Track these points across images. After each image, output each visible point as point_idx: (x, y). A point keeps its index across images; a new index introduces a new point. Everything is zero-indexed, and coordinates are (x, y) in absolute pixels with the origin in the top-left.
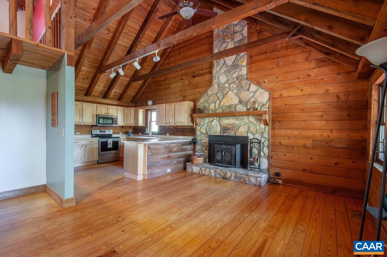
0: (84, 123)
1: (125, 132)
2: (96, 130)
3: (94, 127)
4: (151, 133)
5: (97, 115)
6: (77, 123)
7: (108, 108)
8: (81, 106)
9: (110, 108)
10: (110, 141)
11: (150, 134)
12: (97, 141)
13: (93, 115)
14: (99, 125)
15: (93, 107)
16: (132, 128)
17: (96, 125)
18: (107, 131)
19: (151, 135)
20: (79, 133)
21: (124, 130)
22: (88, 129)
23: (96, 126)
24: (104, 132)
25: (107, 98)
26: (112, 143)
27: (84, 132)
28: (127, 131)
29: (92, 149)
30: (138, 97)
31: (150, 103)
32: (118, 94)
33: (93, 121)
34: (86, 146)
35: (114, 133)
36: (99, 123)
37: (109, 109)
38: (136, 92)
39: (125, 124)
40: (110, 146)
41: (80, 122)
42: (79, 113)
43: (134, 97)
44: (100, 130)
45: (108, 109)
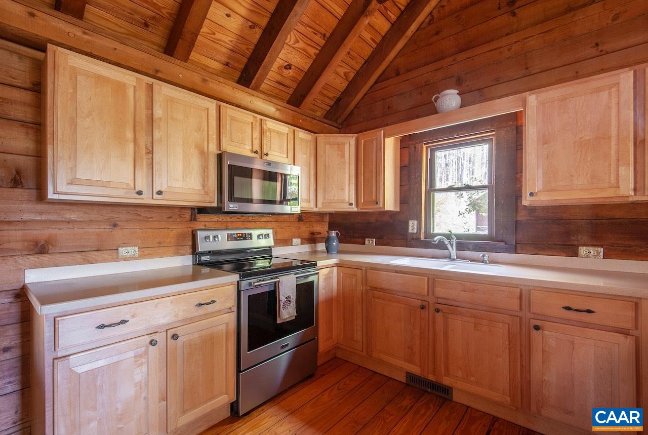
0: (159, 193)
1: (306, 235)
2: (215, 233)
3: (202, 218)
4: (454, 241)
5: (220, 157)
6: (121, 193)
7: (265, 127)
8: (142, 95)
9: (270, 129)
11: (449, 246)
12: (232, 290)
13: (203, 154)
14: (233, 207)
15: (204, 114)
17: (215, 205)
19: (453, 252)
20: (137, 249)
21: (305, 229)
22: (177, 229)
23: (218, 210)
24: (244, 237)
25: (256, 88)
26: (293, 298)
27: (160, 245)
28: (313, 234)
30: (360, 95)
31: (451, 99)
32: (293, 79)
33: (203, 186)
34: (175, 337)
35: (280, 242)
36: (232, 199)
37: (268, 133)
38: (352, 75)
39: (320, 205)
40: (287, 313)
41: (138, 189)
42: (130, 135)
43: (339, 99)
44: (227, 229)
45: (262, 132)
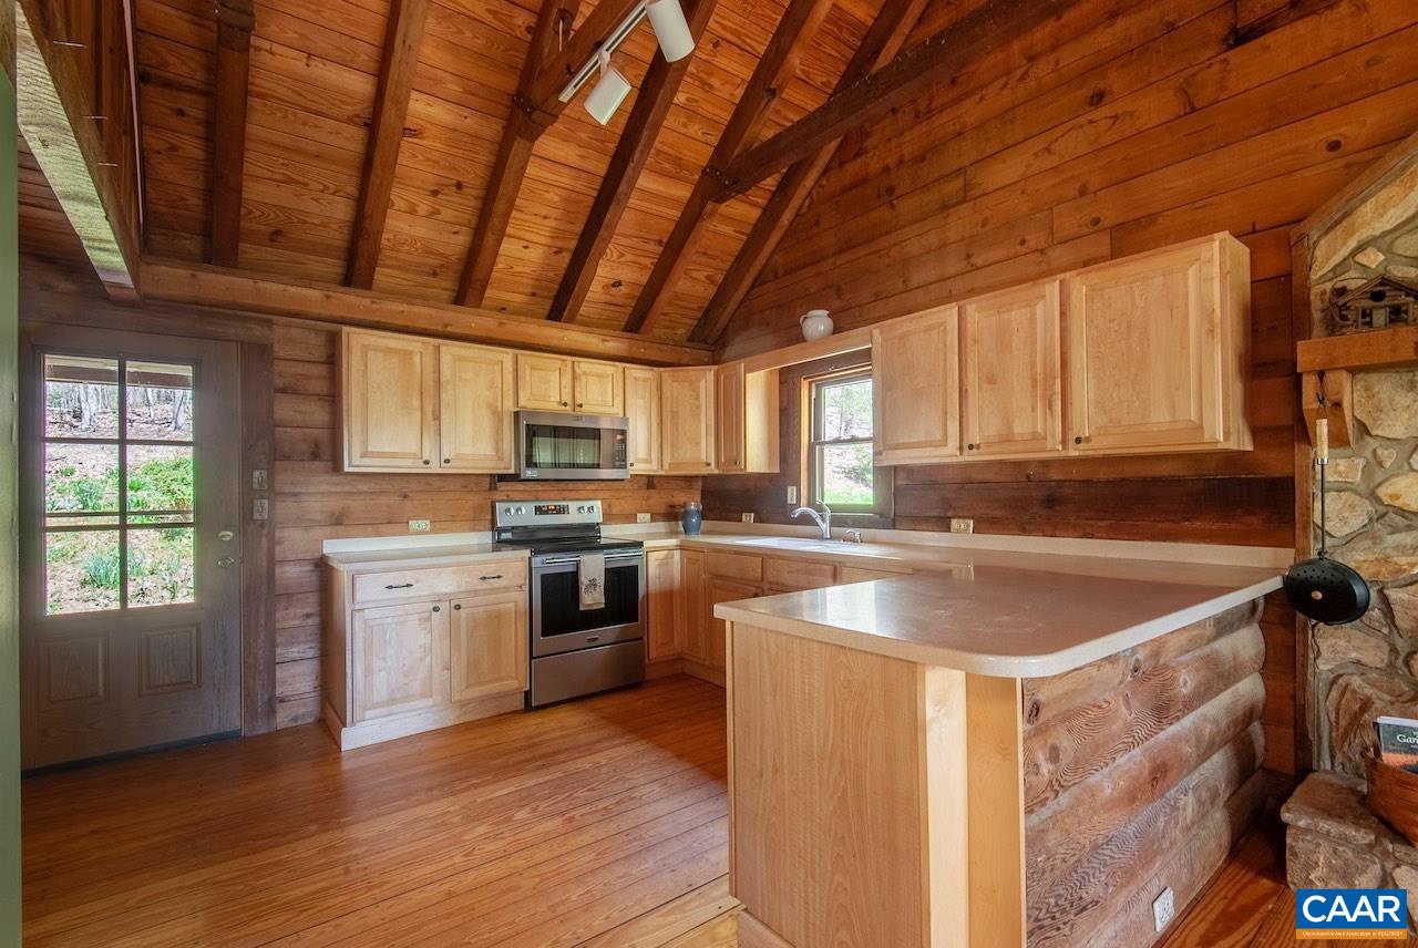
0: (447, 461)
1: (662, 509)
2: (518, 505)
3: (503, 486)
4: (828, 514)
5: (517, 414)
6: (408, 462)
7: (578, 371)
8: (429, 360)
9: (585, 373)
10: (593, 567)
11: (819, 520)
12: (522, 568)
13: (497, 414)
15: (498, 368)
16: (699, 485)
17: (512, 471)
18: (573, 506)
19: (825, 527)
20: (428, 522)
21: (659, 500)
22: (475, 499)
23: (515, 478)
24: (560, 511)
25: (571, 320)
26: (601, 581)
27: (453, 519)
28: (672, 506)
29: (495, 619)
30: (732, 305)
31: (817, 323)
32: (629, 296)
33: (497, 451)
34: (458, 607)
35: (609, 517)
36: (531, 463)
37: (583, 378)
38: (720, 278)
39: (666, 467)
40: (592, 598)
41: (425, 458)
42: (416, 403)
43: (707, 311)
44: (537, 500)
45: (574, 377)
